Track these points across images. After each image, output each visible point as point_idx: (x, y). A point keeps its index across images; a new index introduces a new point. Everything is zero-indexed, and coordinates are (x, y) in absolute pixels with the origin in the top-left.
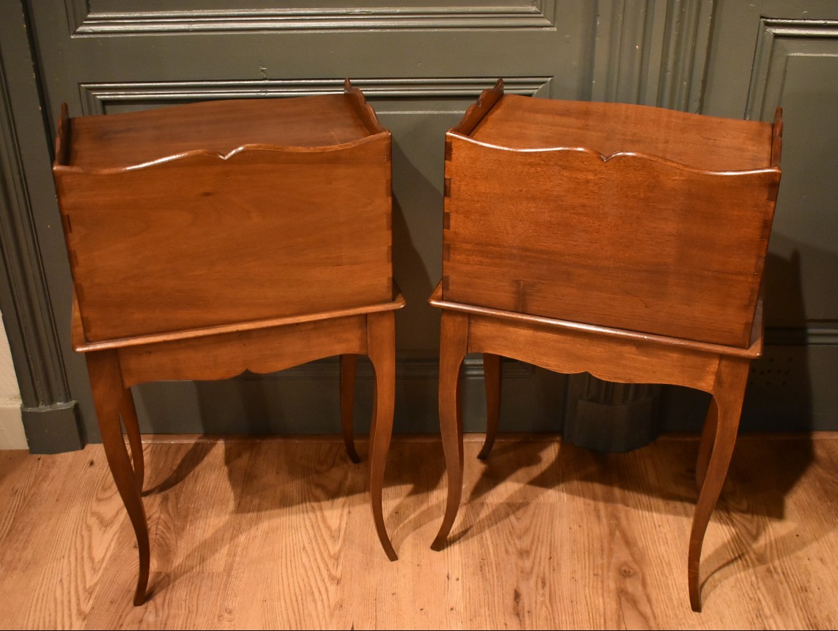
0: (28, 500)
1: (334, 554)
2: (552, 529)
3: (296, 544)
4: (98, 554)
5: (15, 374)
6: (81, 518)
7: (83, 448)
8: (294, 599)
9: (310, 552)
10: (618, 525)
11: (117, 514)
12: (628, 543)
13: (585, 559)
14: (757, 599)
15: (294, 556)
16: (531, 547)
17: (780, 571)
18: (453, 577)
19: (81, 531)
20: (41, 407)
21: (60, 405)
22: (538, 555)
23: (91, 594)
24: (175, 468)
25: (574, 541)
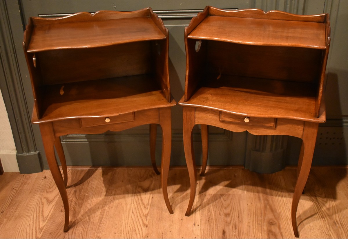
0: (18, 192)
1: (146, 215)
2: (239, 205)
3: (129, 210)
4: (46, 214)
5: (13, 140)
6: (40, 199)
7: (42, 171)
8: (128, 233)
9: (135, 213)
10: (268, 203)
11: (55, 198)
12: (273, 211)
13: (254, 217)
14: (329, 235)
15: (128, 215)
16: (230, 212)
17: (339, 223)
18: (196, 225)
19: (39, 205)
20: (24, 153)
21: (32, 153)
22: (233, 216)
23: (41, 230)
24: (80, 179)
25: (249, 210)
